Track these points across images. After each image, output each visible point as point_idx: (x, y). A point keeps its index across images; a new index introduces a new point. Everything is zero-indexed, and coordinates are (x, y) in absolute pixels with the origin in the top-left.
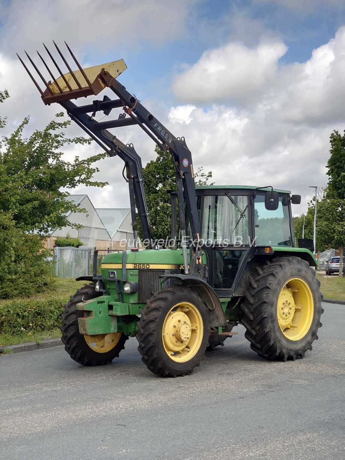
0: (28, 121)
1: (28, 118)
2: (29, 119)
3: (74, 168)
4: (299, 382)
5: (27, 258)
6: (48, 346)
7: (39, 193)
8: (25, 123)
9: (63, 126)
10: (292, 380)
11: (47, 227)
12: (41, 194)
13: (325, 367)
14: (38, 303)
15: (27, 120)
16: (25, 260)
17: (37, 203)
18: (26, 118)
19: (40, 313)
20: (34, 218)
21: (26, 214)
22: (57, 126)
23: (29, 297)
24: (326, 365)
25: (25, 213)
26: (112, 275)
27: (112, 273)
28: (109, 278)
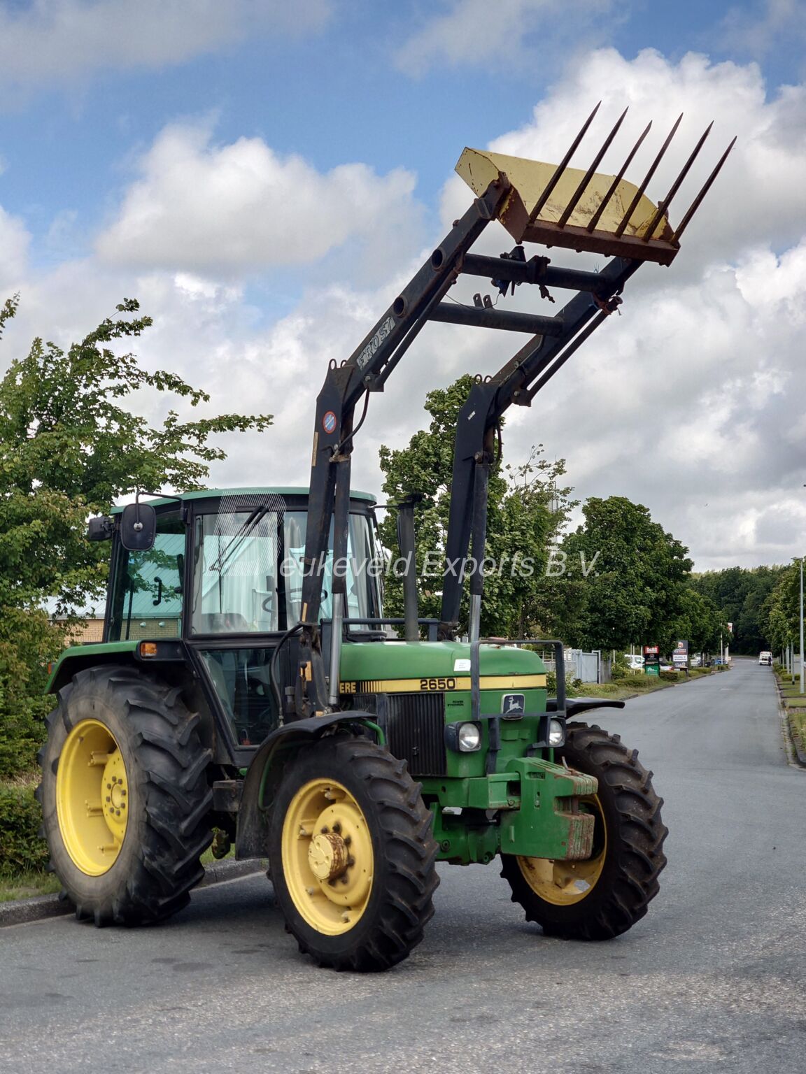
0: (15, 308)
1: (15, 301)
2: (16, 304)
3: (163, 441)
4: (689, 1052)
5: (12, 673)
6: (20, 918)
7: (50, 500)
8: (7, 316)
9: (132, 332)
10: (671, 1045)
11: (81, 590)
12: (54, 501)
13: (786, 993)
14: (11, 795)
15: (12, 306)
16: (7, 677)
17: (39, 525)
18: (9, 300)
19: (14, 823)
20: (41, 567)
21: (14, 556)
22: (114, 331)
23: (11, 776)
24: (792, 985)
25: (13, 553)
26: (516, 706)
27: (517, 699)
28: (504, 712)
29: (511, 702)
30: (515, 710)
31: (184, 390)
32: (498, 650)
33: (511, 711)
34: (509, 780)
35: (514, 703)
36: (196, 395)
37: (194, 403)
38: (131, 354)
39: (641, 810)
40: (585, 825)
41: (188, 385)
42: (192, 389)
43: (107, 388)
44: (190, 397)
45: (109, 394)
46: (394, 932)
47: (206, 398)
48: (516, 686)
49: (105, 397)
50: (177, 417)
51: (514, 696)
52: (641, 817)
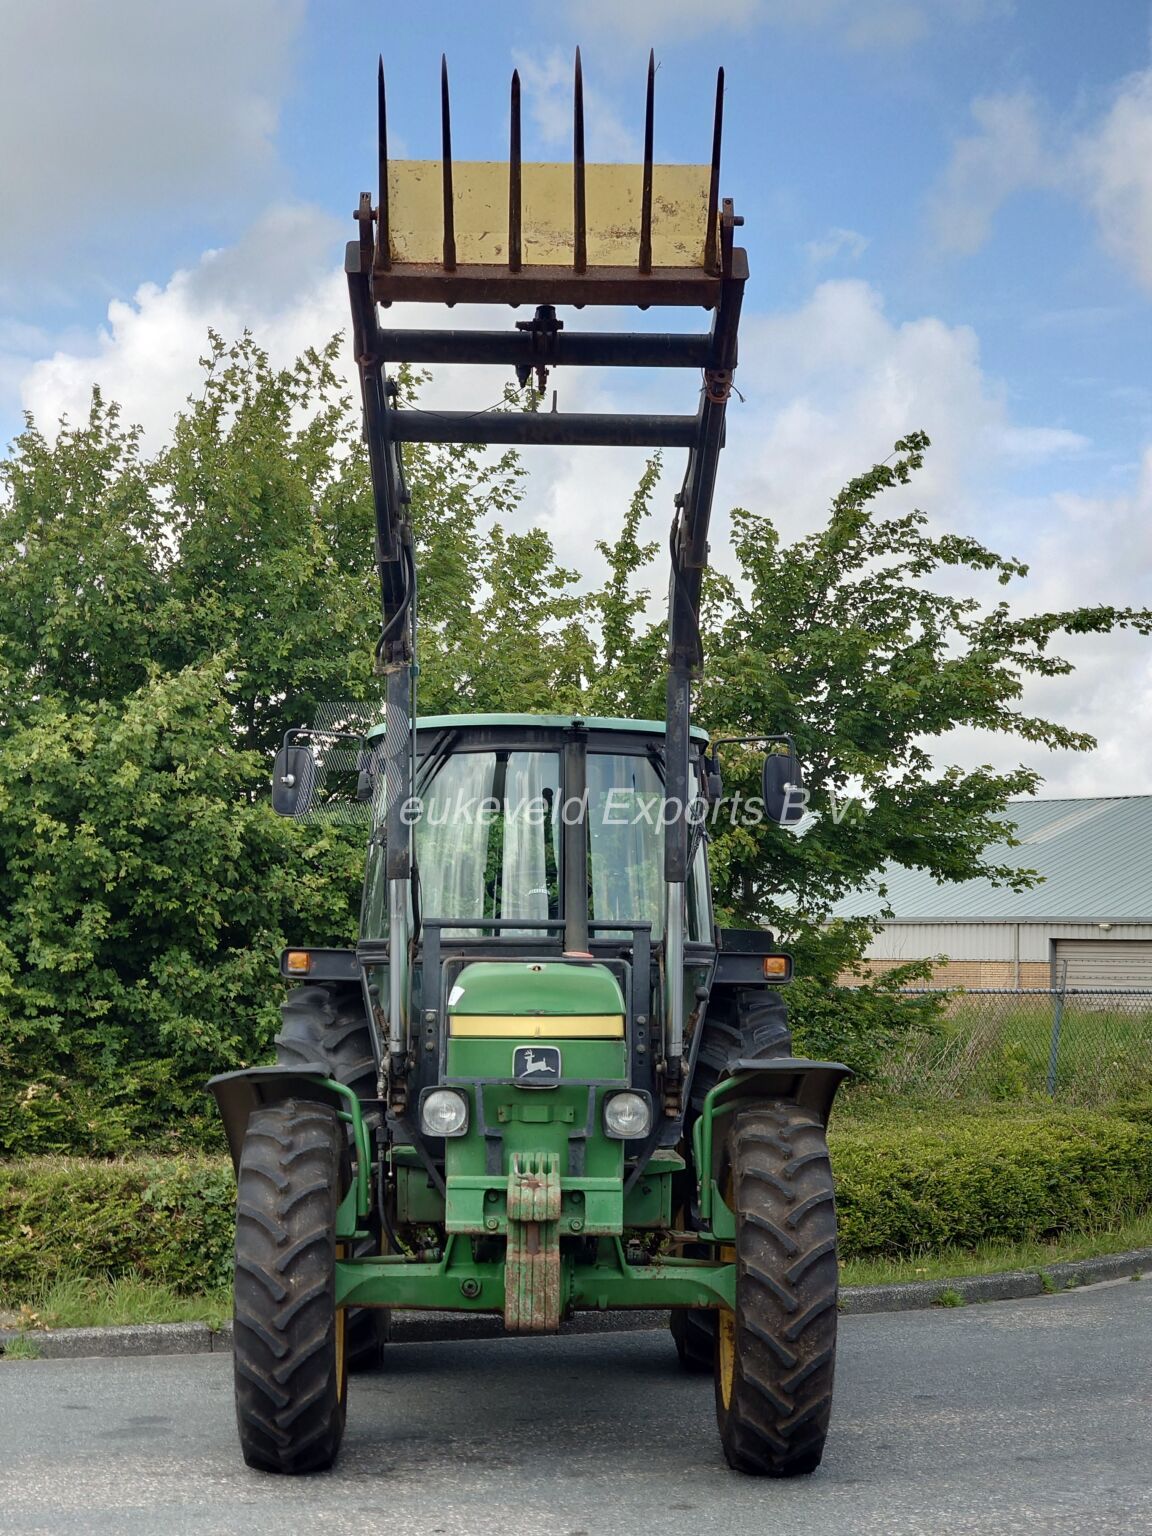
26: (542, 1066)
27: (539, 1055)
28: (517, 1075)
29: (529, 1059)
30: (538, 1073)
31: (989, 560)
32: (537, 972)
33: (530, 1075)
34: (489, 1187)
35: (534, 1061)
36: (1008, 567)
37: (1004, 579)
38: (917, 511)
39: (774, 1258)
40: (536, 1273)
41: (994, 553)
42: (999, 558)
43: (901, 566)
44: (996, 572)
45: (906, 574)
46: (253, 1412)
47: (1023, 571)
48: (543, 1033)
49: (900, 579)
50: (1008, 610)
51: (534, 1050)
52: (771, 1271)
